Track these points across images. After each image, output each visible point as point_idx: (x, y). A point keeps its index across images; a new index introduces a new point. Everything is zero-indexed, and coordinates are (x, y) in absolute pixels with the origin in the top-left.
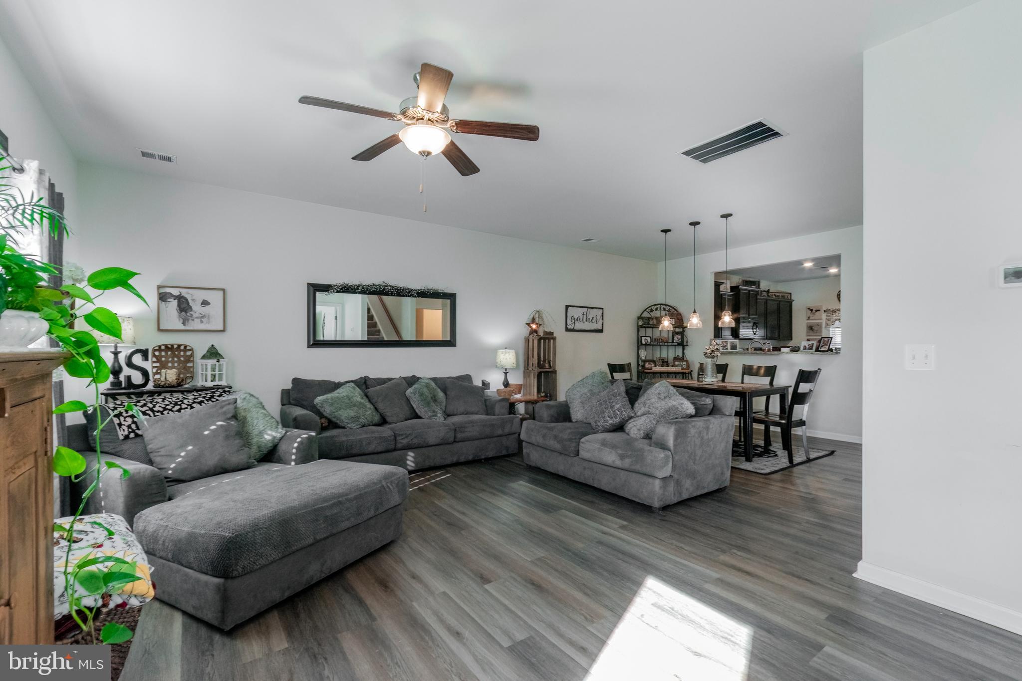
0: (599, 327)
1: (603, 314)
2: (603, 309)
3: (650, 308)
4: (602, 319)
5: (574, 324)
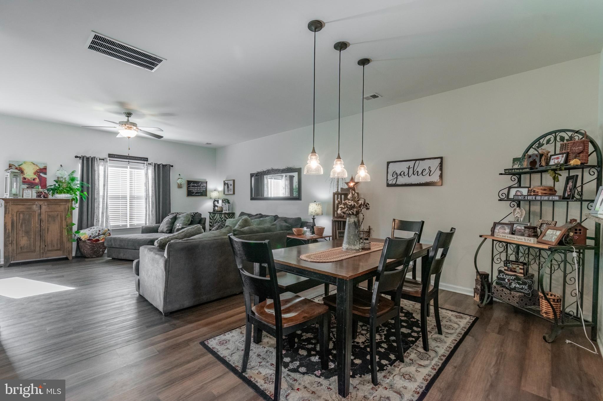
1: (441, 164)
2: (441, 158)
3: (538, 142)
4: (441, 169)
5: (396, 179)
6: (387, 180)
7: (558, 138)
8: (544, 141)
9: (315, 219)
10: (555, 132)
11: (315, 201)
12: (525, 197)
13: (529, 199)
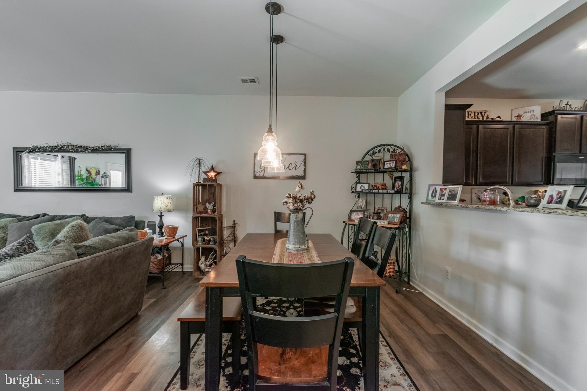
0: (300, 173)
1: (305, 159)
2: (305, 155)
3: (372, 151)
4: (305, 165)
5: (263, 171)
6: (254, 172)
7: (386, 150)
8: (376, 150)
9: (163, 217)
10: (384, 145)
11: (163, 194)
12: (371, 191)
13: (373, 192)
